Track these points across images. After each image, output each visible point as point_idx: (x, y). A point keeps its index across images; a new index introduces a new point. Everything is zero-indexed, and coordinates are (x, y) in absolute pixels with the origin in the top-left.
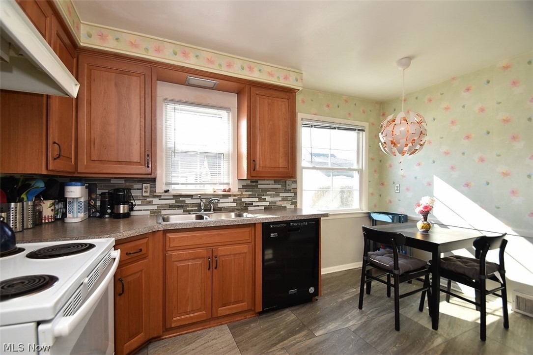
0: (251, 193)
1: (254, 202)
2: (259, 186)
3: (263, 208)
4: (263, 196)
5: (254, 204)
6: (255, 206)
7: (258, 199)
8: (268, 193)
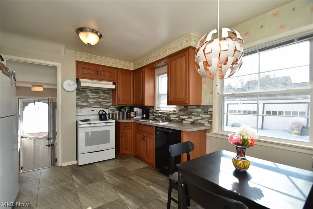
0: (184, 113)
1: (186, 118)
2: (189, 110)
3: (190, 122)
4: (190, 115)
5: (186, 120)
6: (186, 121)
7: (187, 117)
8: (193, 114)
